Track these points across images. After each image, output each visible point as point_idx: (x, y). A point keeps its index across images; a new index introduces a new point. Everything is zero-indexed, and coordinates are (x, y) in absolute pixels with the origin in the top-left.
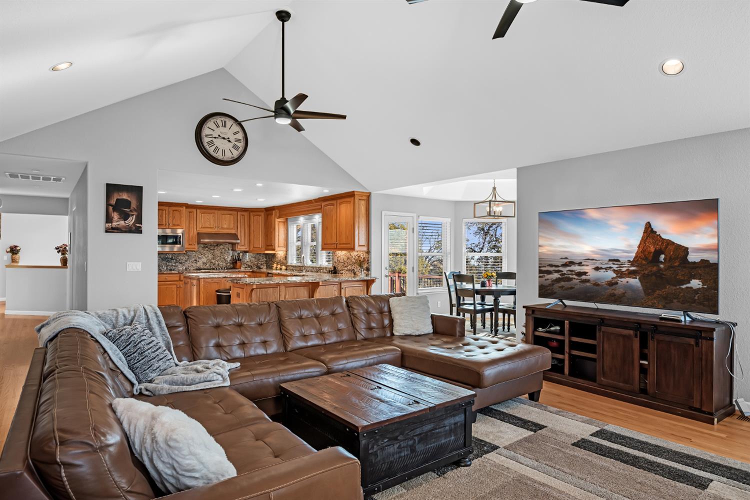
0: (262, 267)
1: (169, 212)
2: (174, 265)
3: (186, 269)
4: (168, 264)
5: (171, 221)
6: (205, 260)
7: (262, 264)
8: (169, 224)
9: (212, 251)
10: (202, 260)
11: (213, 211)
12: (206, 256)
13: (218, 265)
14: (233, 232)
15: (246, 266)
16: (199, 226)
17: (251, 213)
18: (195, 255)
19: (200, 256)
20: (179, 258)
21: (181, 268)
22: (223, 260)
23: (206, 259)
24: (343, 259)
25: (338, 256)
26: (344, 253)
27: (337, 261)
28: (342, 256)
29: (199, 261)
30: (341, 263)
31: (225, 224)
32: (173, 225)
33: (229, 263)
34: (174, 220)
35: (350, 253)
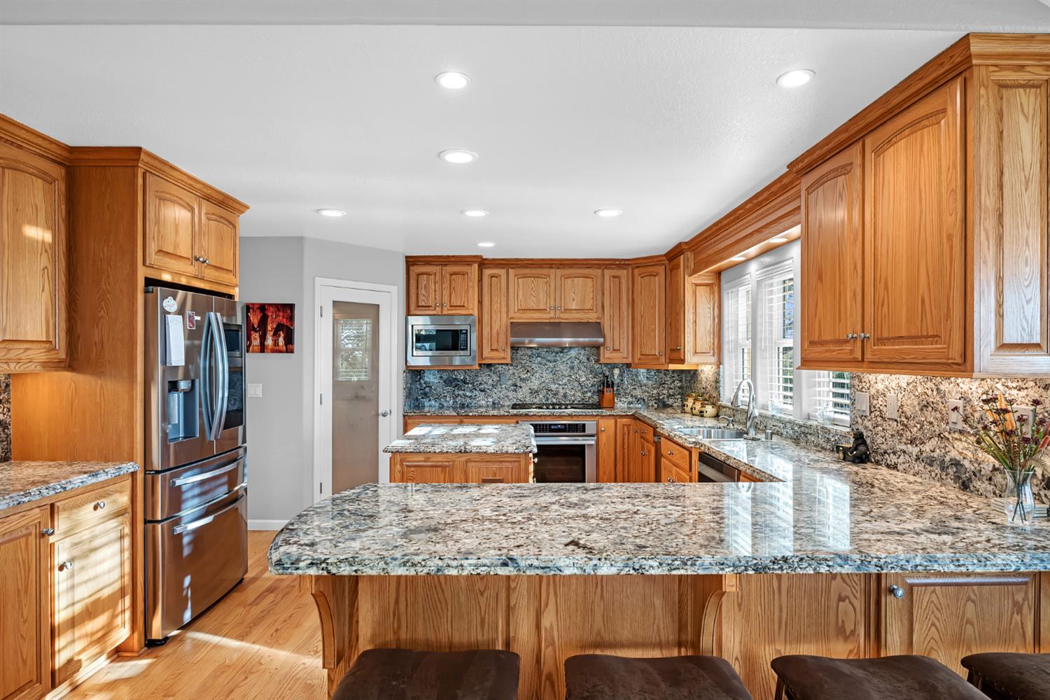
0: (671, 401)
1: (442, 277)
2: (468, 394)
3: (494, 404)
4: (456, 393)
5: (446, 299)
6: (535, 384)
7: (670, 396)
9: (551, 365)
10: (529, 384)
11: (545, 271)
12: (538, 375)
13: (565, 396)
14: (592, 317)
15: (630, 399)
16: (514, 307)
17: (636, 271)
18: (514, 374)
19: (523, 376)
20: (480, 379)
21: (483, 402)
22: (576, 384)
23: (537, 383)
24: (899, 404)
25: (873, 391)
26: (904, 379)
27: (871, 412)
28: (892, 391)
29: (521, 387)
30: (891, 422)
31: (574, 300)
32: (451, 306)
33: (590, 391)
34: (453, 295)
35: (945, 386)
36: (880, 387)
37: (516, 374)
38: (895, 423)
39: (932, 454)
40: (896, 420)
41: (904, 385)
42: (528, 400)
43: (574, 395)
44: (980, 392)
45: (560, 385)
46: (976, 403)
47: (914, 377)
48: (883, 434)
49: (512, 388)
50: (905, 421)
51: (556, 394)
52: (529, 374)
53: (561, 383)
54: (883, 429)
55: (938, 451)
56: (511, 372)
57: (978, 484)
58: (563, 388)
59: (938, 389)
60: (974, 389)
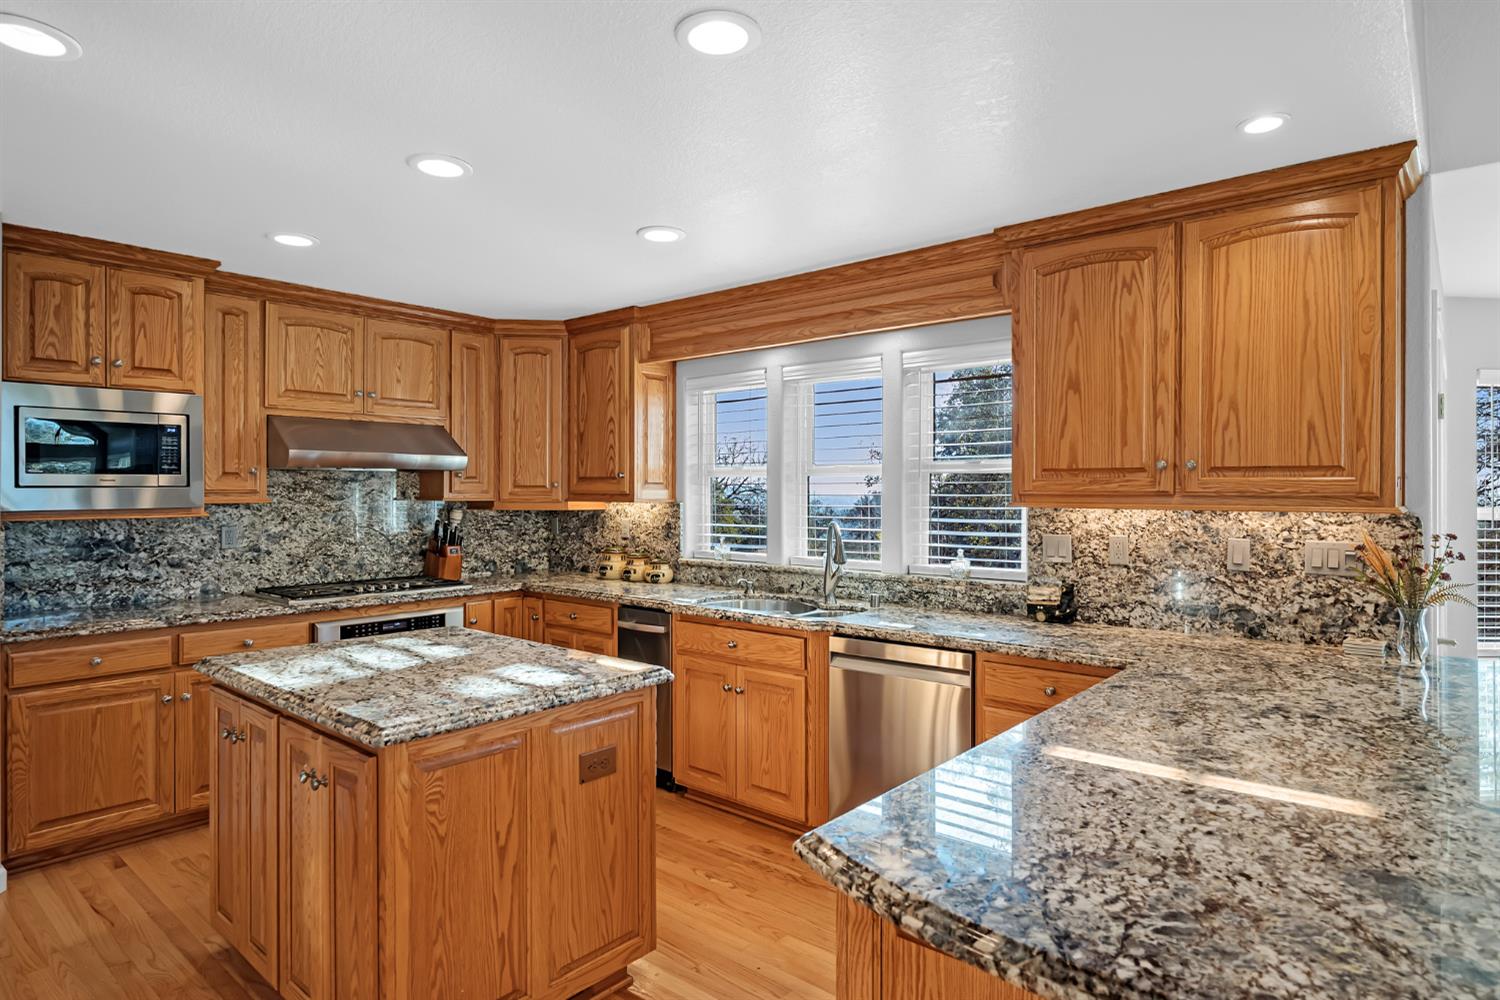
0: (533, 563)
1: (111, 296)
2: (138, 574)
3: (205, 592)
4: (105, 573)
5: (119, 348)
6: (299, 544)
7: (533, 554)
8: (109, 365)
9: (333, 505)
10: (287, 544)
11: (345, 319)
12: (305, 526)
13: (360, 566)
14: (433, 417)
15: (474, 563)
16: (278, 381)
17: (505, 343)
18: (253, 525)
19: (274, 530)
20: (169, 539)
21: (179, 591)
22: (381, 541)
23: (304, 542)
24: (1132, 547)
25: (1078, 533)
26: (1140, 516)
27: (1075, 559)
28: (1118, 532)
29: (269, 553)
30: (1115, 570)
31: (398, 381)
32: (134, 368)
33: (407, 553)
34: (141, 341)
35: (1218, 523)
36: (1094, 527)
37: (258, 526)
38: (1125, 570)
39: (1195, 603)
40: (1126, 566)
41: (1142, 524)
42: (285, 580)
43: (378, 562)
44: (1279, 528)
45: (350, 543)
46: (1271, 541)
47: (1160, 513)
48: (1099, 585)
49: (249, 555)
50: (1144, 567)
51: (342, 563)
52: (286, 524)
53: (352, 540)
54: (1100, 579)
55: (1206, 598)
56: (246, 521)
57: (1275, 630)
58: (357, 551)
59: (1205, 528)
60: (1267, 525)
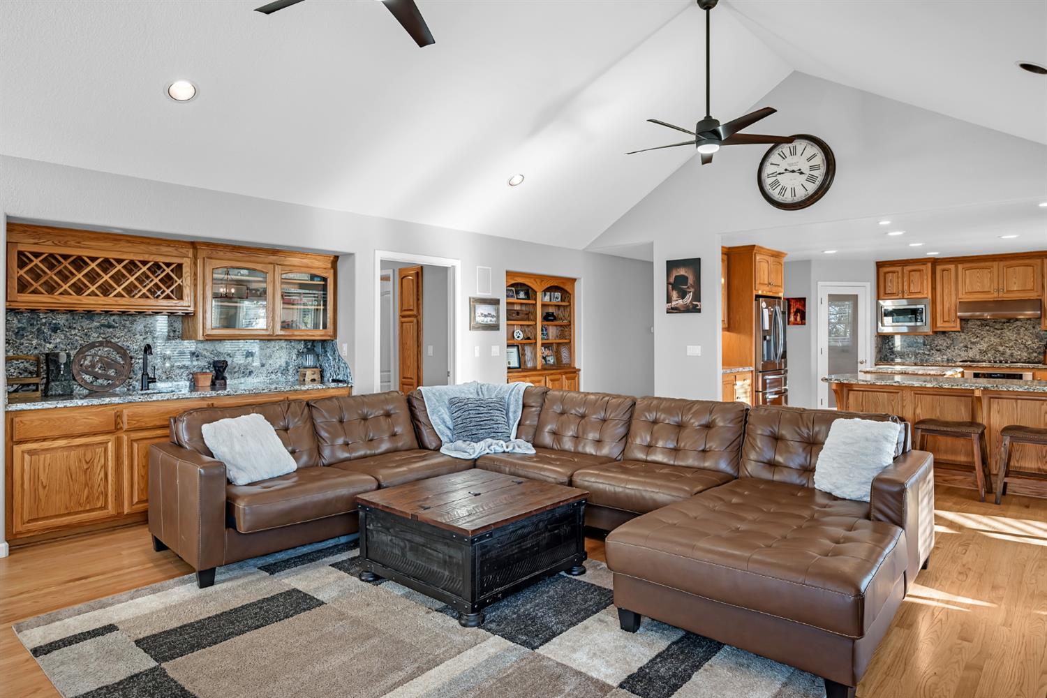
1: (904, 274)
3: (948, 360)
4: (917, 351)
5: (906, 288)
6: (984, 346)
8: (903, 292)
9: (999, 332)
10: (979, 346)
11: (989, 263)
12: (986, 339)
13: (1011, 355)
14: (1033, 295)
16: (962, 290)
18: (965, 338)
19: (973, 340)
20: (936, 342)
21: (939, 359)
22: (1022, 346)
23: (986, 345)
29: (971, 348)
31: (1015, 283)
32: (910, 293)
33: (1036, 352)
34: (912, 285)
37: (967, 339)
42: (978, 358)
43: (1020, 354)
45: (1007, 347)
49: (964, 349)
52: (978, 339)
53: (1007, 345)
56: (963, 337)
58: (1010, 350)
